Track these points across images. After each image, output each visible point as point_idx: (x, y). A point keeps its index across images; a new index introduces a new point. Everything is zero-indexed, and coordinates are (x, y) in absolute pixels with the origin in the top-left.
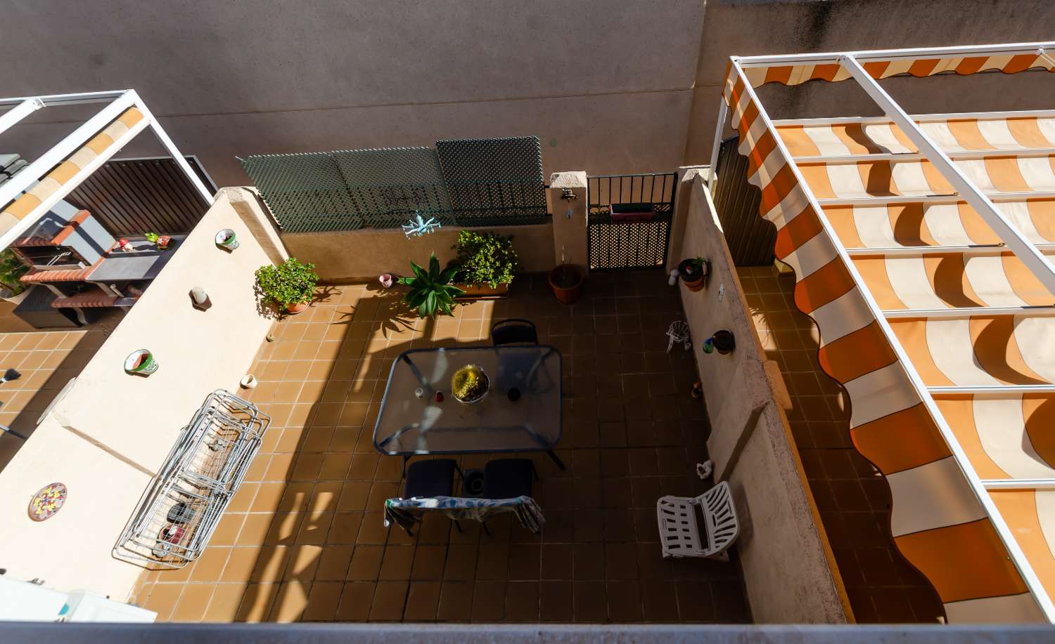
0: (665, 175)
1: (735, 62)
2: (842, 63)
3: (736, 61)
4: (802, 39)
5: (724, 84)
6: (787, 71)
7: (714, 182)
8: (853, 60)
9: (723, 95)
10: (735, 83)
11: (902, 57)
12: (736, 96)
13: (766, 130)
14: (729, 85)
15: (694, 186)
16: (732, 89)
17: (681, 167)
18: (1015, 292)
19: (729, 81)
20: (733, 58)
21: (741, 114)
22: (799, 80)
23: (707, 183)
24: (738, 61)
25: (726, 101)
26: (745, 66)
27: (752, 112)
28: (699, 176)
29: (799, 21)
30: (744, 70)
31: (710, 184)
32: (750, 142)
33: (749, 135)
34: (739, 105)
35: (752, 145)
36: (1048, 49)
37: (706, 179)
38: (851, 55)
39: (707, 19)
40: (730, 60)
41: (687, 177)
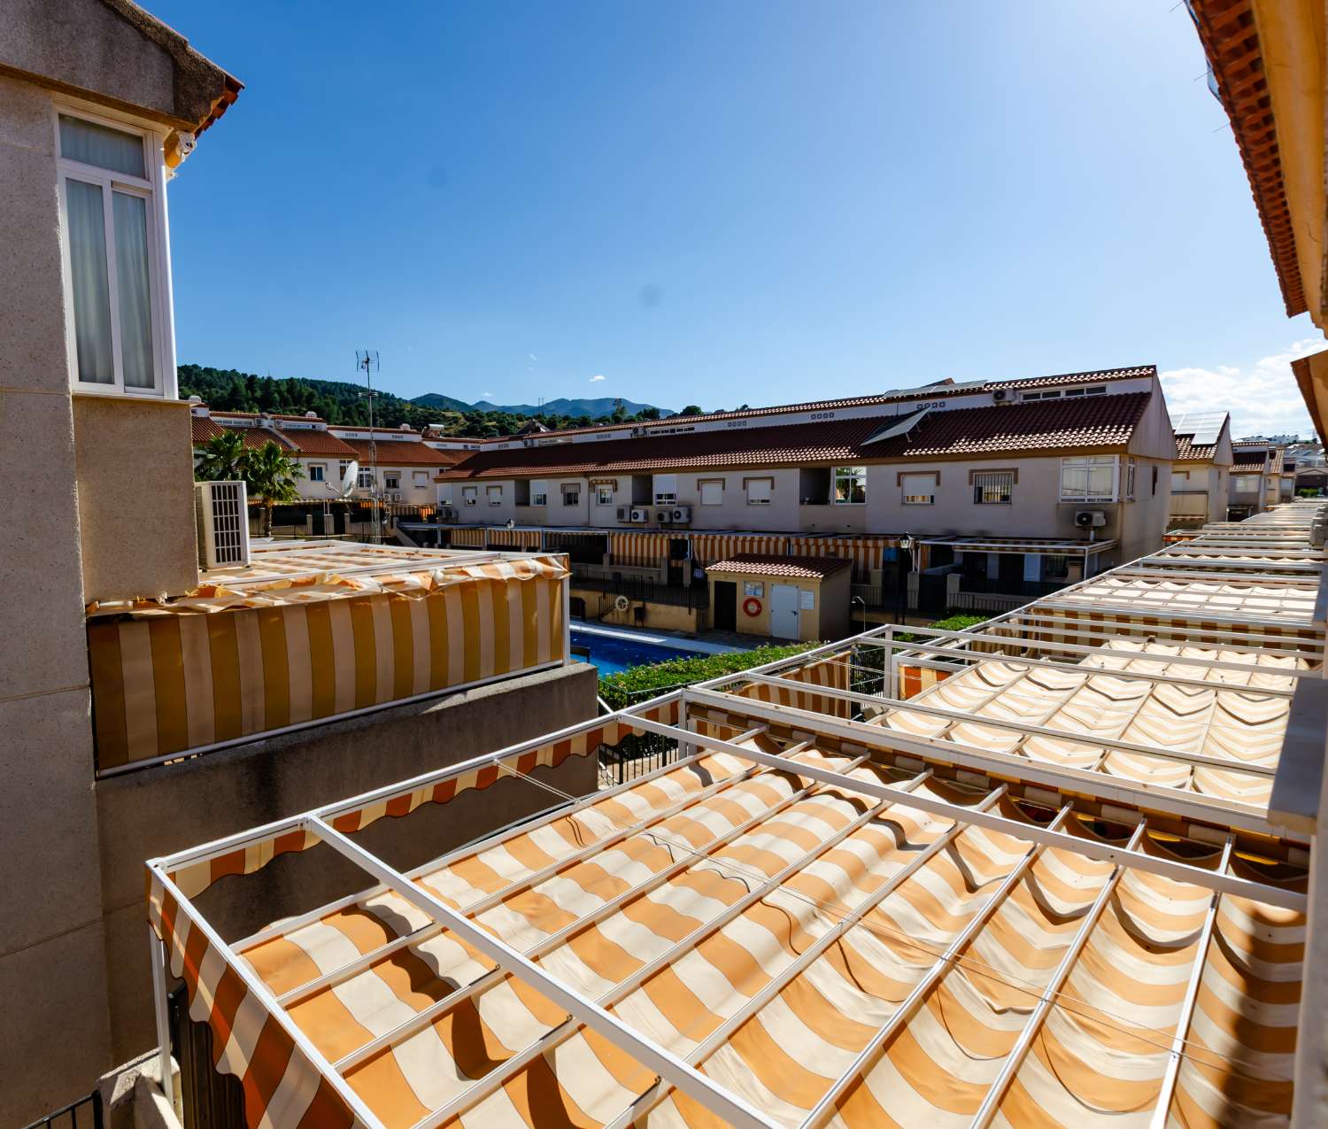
0: (73, 1108)
1: (155, 870)
2: (306, 827)
3: (156, 866)
4: (251, 803)
5: (148, 905)
6: (239, 857)
7: (174, 1076)
8: (318, 821)
9: (150, 922)
10: (163, 899)
11: (371, 802)
12: (168, 924)
13: (225, 966)
14: (154, 905)
15: (136, 1104)
16: (159, 910)
17: (103, 1077)
18: (621, 1084)
19: (154, 900)
20: (151, 863)
21: (182, 950)
22: (260, 864)
23: (160, 1087)
24: (159, 866)
25: (157, 931)
26: (171, 870)
27: (198, 942)
28: (144, 1078)
29: (239, 783)
30: (172, 876)
31: (168, 1087)
32: (205, 997)
33: (201, 985)
34: (175, 937)
35: (209, 1001)
36: (501, 757)
37: (158, 1078)
38: (313, 815)
39: (101, 810)
40: (147, 867)
41: (118, 1093)
